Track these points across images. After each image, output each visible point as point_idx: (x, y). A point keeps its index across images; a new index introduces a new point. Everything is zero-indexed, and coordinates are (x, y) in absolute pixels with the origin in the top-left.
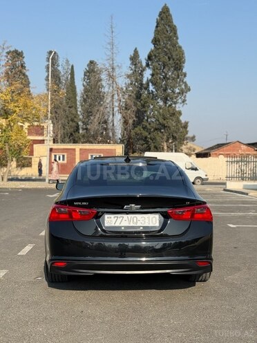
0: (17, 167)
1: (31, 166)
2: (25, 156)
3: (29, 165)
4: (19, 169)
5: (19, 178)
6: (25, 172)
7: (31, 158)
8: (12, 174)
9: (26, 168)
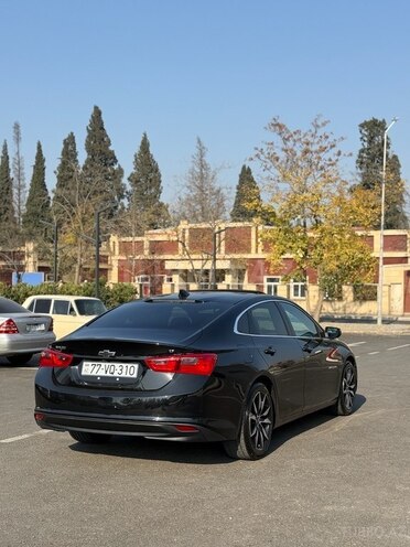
0: (355, 300)
1: (375, 299)
2: (366, 284)
3: (373, 297)
4: (358, 303)
5: (353, 317)
6: (365, 309)
7: (376, 287)
8: (348, 311)
9: (368, 303)
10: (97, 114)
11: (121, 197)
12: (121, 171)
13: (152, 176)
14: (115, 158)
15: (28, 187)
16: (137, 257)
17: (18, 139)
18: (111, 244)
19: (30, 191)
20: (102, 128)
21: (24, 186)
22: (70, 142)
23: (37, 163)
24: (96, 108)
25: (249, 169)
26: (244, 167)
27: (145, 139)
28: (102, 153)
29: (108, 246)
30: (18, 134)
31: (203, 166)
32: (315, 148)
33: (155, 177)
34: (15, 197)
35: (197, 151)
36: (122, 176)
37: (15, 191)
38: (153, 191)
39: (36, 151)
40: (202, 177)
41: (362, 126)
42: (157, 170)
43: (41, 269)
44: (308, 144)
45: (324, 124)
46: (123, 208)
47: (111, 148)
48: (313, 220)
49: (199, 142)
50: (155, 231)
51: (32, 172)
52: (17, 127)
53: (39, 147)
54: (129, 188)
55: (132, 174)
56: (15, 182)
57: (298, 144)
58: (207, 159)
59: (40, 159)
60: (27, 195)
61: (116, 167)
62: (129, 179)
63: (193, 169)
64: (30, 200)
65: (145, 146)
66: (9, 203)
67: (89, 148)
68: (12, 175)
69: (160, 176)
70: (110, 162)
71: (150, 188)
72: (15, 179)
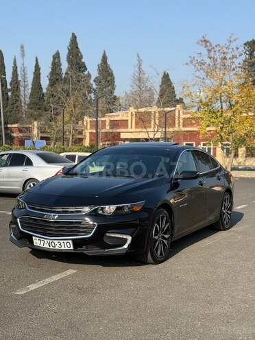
0: (246, 157)
2: (254, 146)
10: (74, 38)
11: (90, 92)
12: (89, 75)
13: (109, 78)
14: (85, 67)
15: (30, 86)
16: (103, 131)
17: (23, 55)
18: (85, 122)
19: (32, 88)
20: (77, 48)
21: (28, 86)
22: (57, 57)
23: (35, 71)
24: (73, 34)
25: (168, 74)
26: (165, 73)
27: (104, 54)
28: (78, 64)
29: (83, 123)
30: (23, 51)
31: (140, 71)
32: (229, 56)
33: (111, 79)
34: (22, 93)
35: (137, 62)
36: (90, 79)
37: (22, 89)
38: (110, 88)
39: (35, 63)
40: (140, 80)
41: (245, 44)
42: (112, 75)
43: (42, 138)
44: (224, 53)
45: (235, 40)
46: (91, 99)
47: (83, 60)
48: (228, 104)
49: (138, 56)
50: (111, 114)
51: (33, 76)
52: (22, 47)
53: (37, 60)
54: (94, 86)
55: (96, 78)
56: (22, 83)
57: (218, 54)
58: (143, 67)
59: (37, 68)
60: (30, 91)
61: (86, 73)
62: (94, 80)
63: (134, 74)
64: (32, 94)
65: (104, 59)
66: (18, 97)
67: (69, 61)
68: (20, 78)
69: (114, 78)
70: (83, 69)
71: (108, 86)
72: (22, 81)
